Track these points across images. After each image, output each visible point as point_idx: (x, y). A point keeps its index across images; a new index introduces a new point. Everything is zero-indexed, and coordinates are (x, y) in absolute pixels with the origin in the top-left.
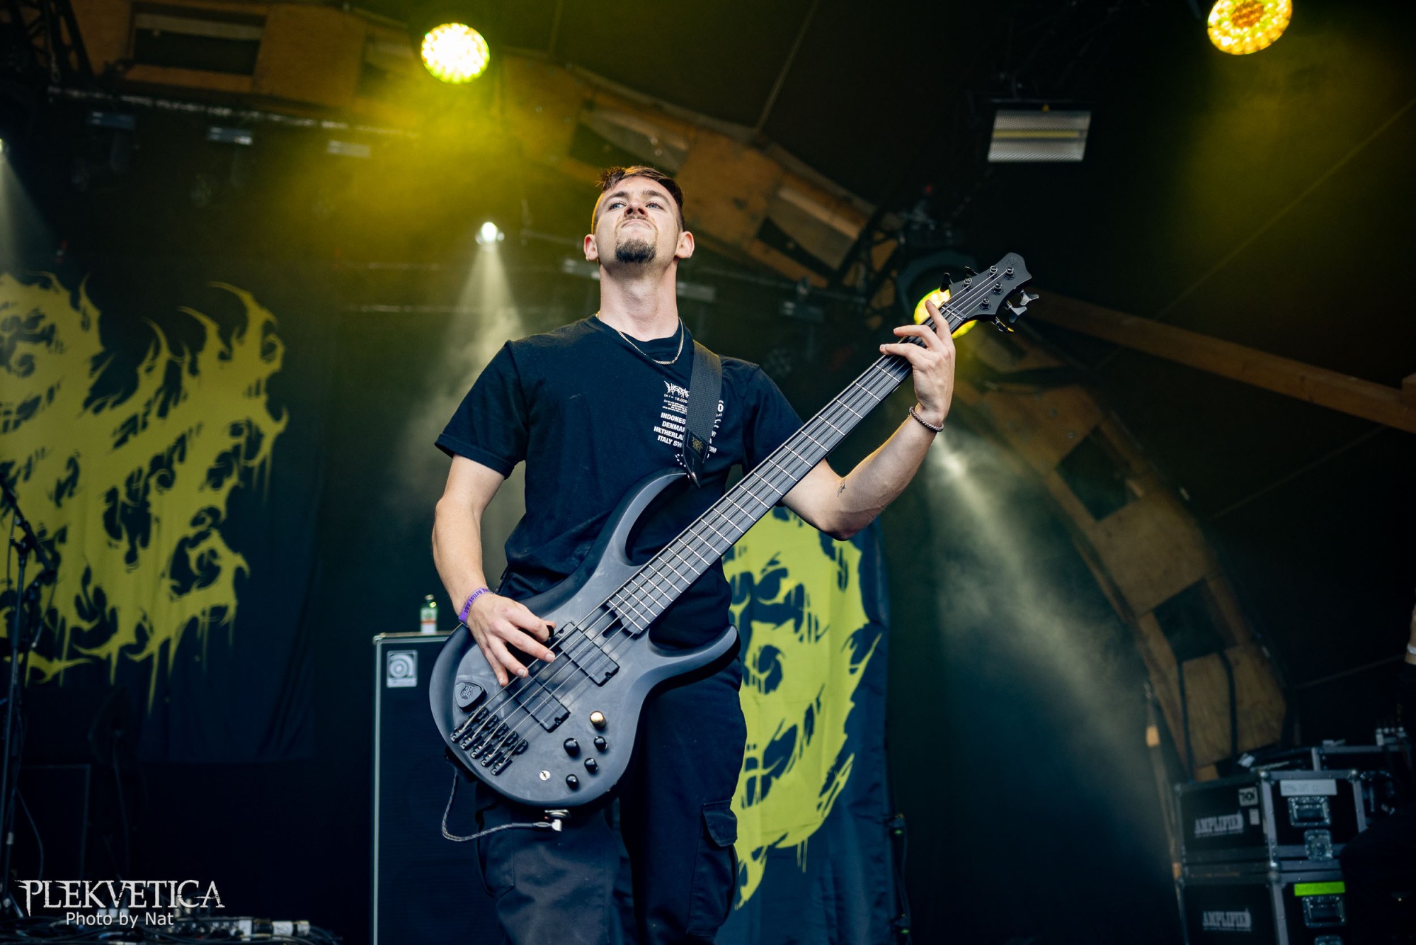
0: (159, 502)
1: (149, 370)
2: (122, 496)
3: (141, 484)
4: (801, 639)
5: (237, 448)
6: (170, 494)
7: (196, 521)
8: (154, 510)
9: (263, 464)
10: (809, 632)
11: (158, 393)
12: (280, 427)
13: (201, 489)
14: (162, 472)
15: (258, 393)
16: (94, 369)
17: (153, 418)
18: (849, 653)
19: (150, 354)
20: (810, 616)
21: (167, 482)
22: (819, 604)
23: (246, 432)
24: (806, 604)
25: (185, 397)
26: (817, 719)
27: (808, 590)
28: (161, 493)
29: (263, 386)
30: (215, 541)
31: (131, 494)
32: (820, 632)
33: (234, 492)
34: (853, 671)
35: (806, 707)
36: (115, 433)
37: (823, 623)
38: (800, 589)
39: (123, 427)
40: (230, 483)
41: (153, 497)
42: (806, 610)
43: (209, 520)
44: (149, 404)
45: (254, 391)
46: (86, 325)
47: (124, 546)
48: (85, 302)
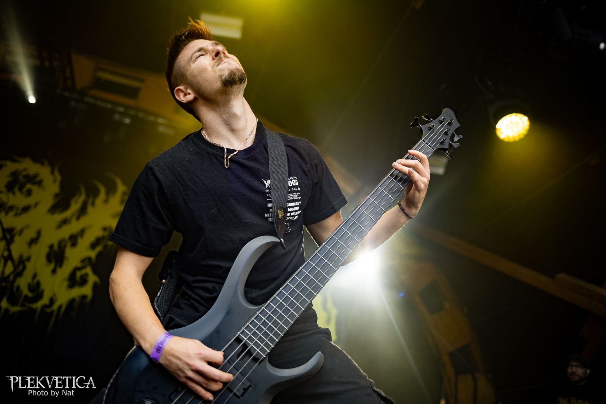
0: (69, 252)
2: (56, 247)
3: (64, 244)
5: (104, 236)
6: (75, 250)
8: (67, 255)
11: (78, 211)
13: (87, 249)
14: (73, 241)
16: (54, 198)
17: (74, 221)
19: (77, 195)
21: (74, 245)
25: (88, 214)
28: (70, 248)
30: (88, 270)
31: (59, 247)
33: (100, 252)
36: (57, 224)
39: (61, 222)
43: (87, 262)
44: (73, 215)
46: (55, 181)
47: (52, 266)
48: (56, 173)
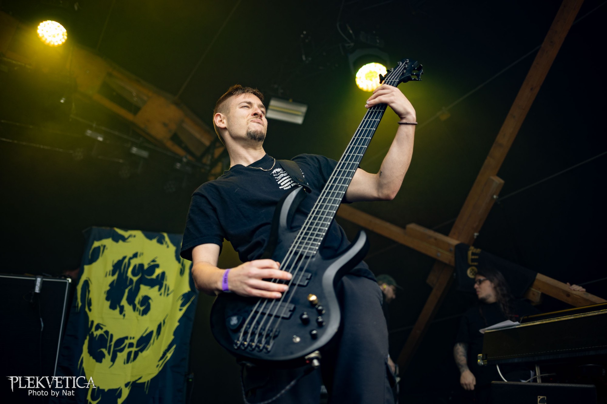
4: (161, 294)
10: (165, 292)
18: (180, 302)
20: (166, 285)
22: (171, 281)
24: (165, 280)
26: (163, 329)
27: (167, 274)
32: (169, 292)
34: (181, 310)
35: (158, 323)
37: (171, 289)
38: (163, 274)
42: (165, 283)
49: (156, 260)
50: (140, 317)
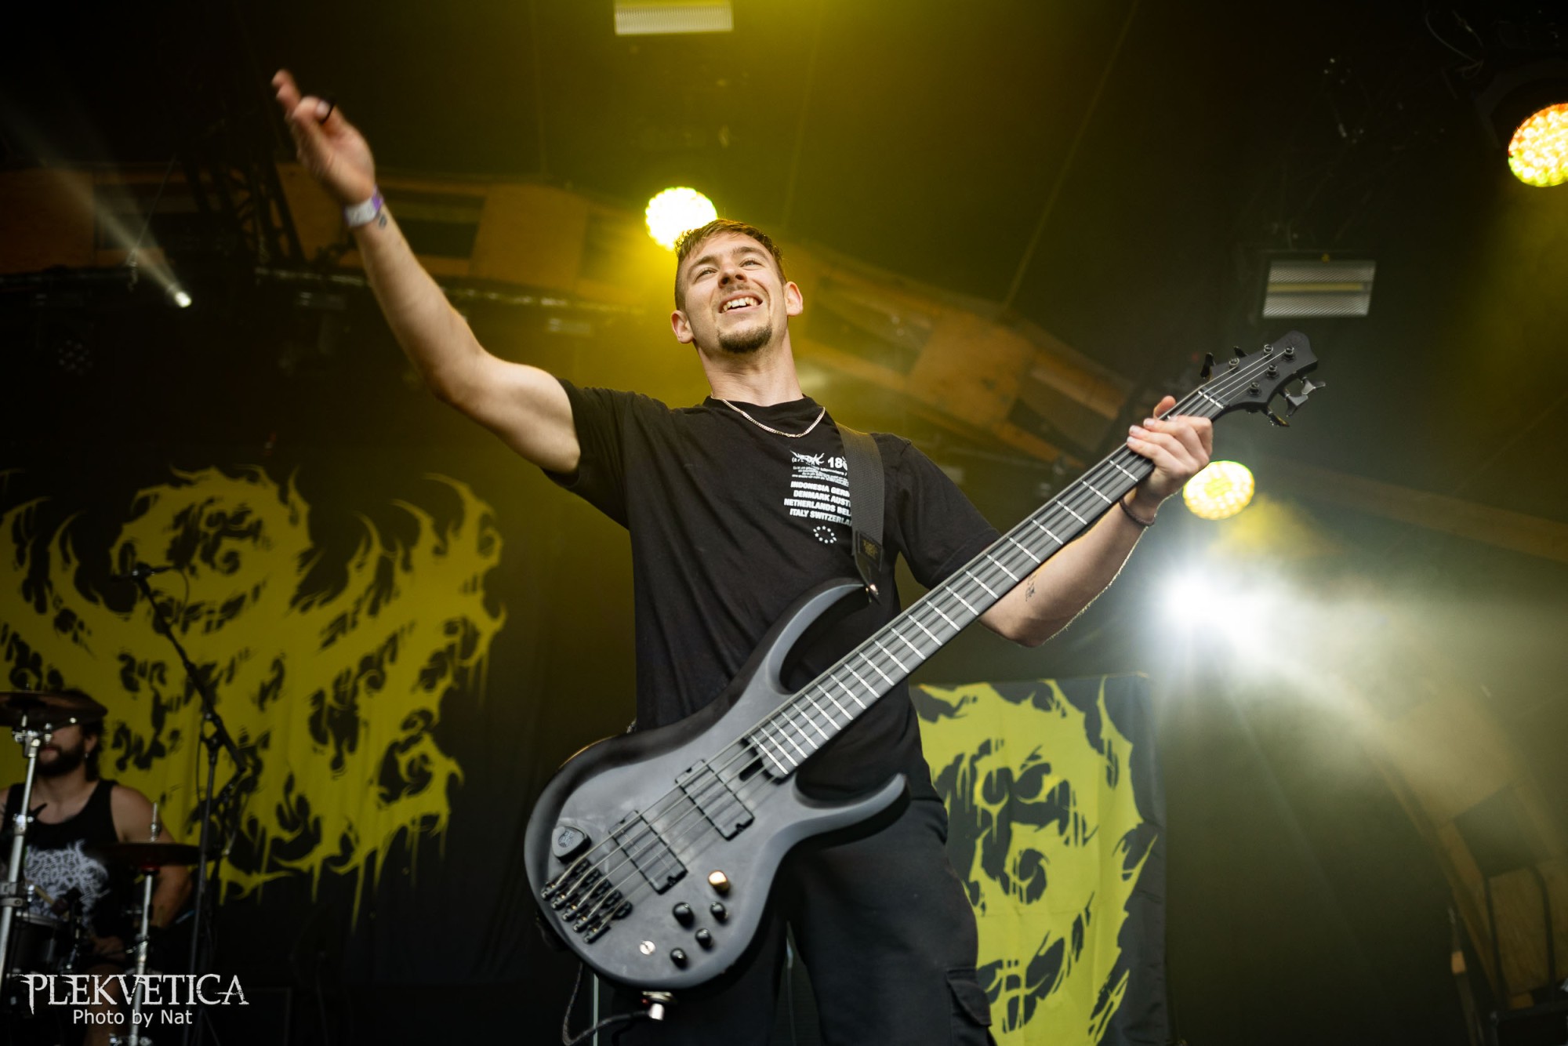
0: (368, 705)
1: (360, 566)
2: (329, 699)
3: (350, 686)
4: (1067, 842)
5: (451, 648)
6: (380, 697)
7: (407, 725)
8: (362, 714)
9: (479, 664)
10: (1076, 834)
11: (369, 589)
12: (497, 625)
13: (413, 690)
14: (372, 673)
15: (474, 589)
16: (302, 566)
17: (363, 617)
18: (1121, 857)
19: (361, 549)
20: (1076, 815)
21: (376, 684)
22: (1086, 803)
23: (461, 630)
24: (1071, 803)
25: (398, 595)
26: (1087, 931)
27: (1073, 787)
28: (369, 694)
29: (480, 581)
30: (427, 746)
31: (339, 697)
32: (1087, 834)
33: (449, 694)
34: (1126, 877)
35: (1074, 918)
36: (322, 632)
37: (1091, 824)
38: (1064, 786)
39: (332, 626)
40: (444, 684)
41: (363, 699)
42: (1072, 810)
43: (420, 723)
44: (359, 603)
45: (469, 588)
46: (294, 520)
47: (330, 751)
48: (294, 496)
49: (1039, 752)
50: (1024, 907)
